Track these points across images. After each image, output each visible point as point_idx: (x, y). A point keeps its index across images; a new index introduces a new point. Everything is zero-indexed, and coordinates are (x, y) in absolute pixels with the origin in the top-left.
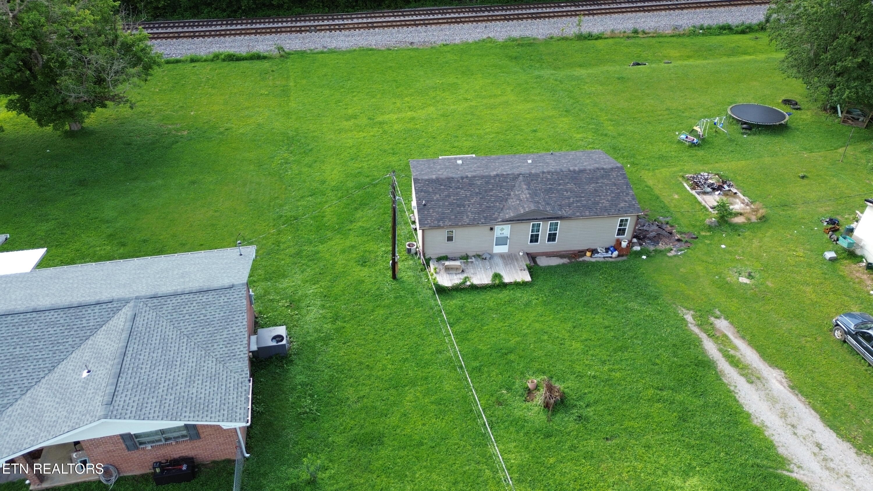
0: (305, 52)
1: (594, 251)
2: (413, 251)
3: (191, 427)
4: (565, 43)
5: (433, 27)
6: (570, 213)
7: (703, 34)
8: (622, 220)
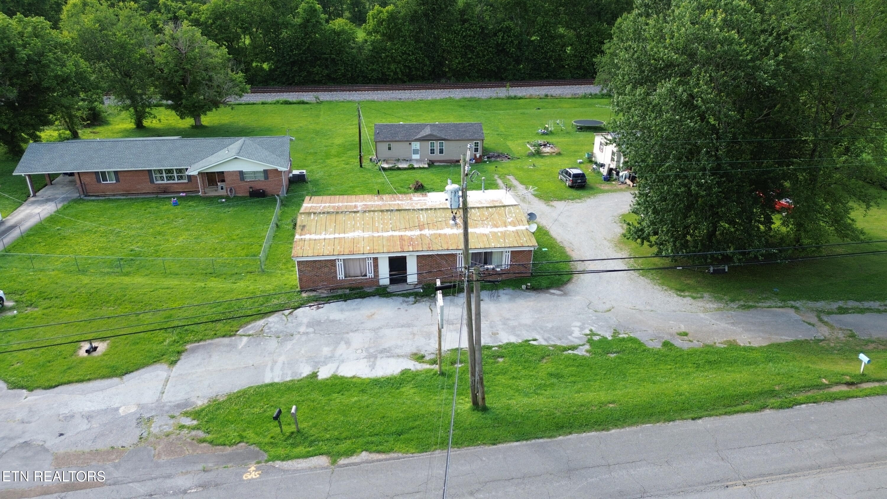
0: (332, 101)
3: (266, 172)
4: (498, 100)
5: (415, 91)
6: (449, 138)
7: (591, 98)
8: (475, 143)
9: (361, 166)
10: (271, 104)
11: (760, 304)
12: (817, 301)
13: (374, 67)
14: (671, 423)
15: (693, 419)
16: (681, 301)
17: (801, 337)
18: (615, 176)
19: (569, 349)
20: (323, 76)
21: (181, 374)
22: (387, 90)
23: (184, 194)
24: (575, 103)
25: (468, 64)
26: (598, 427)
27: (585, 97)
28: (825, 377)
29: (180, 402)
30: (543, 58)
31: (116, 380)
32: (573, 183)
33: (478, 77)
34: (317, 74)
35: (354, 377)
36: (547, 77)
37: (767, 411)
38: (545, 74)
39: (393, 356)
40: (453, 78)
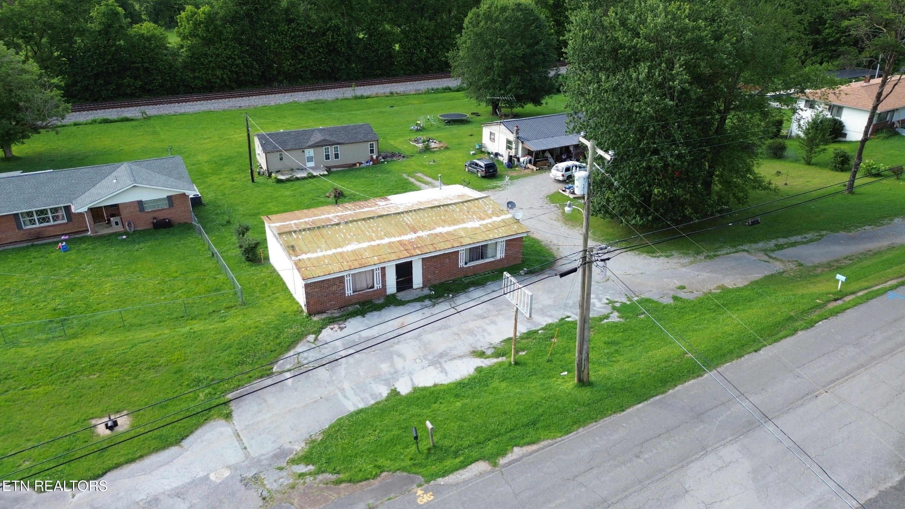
0: (162, 115)
1: (360, 164)
2: (261, 173)
3: (170, 198)
4: (346, 102)
5: (254, 97)
6: (342, 141)
7: (434, 93)
8: (370, 144)
9: (253, 181)
10: (86, 124)
11: (719, 253)
12: (757, 243)
13: (197, 74)
14: (742, 358)
15: (756, 351)
16: (658, 261)
17: (767, 273)
18: (516, 162)
19: (604, 319)
20: (136, 88)
21: (248, 425)
22: (222, 98)
23: (67, 237)
24: (422, 99)
25: (300, 66)
26: (693, 375)
27: (428, 92)
28: (818, 298)
29: (274, 452)
30: (374, 56)
31: (174, 450)
32: (486, 173)
33: (312, 79)
34: (129, 86)
35: (435, 385)
36: (381, 75)
37: (800, 333)
38: (379, 72)
39: (455, 358)
40: (285, 81)
